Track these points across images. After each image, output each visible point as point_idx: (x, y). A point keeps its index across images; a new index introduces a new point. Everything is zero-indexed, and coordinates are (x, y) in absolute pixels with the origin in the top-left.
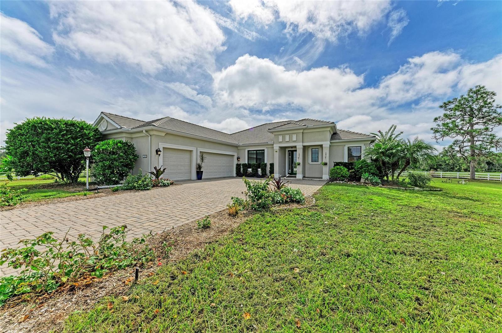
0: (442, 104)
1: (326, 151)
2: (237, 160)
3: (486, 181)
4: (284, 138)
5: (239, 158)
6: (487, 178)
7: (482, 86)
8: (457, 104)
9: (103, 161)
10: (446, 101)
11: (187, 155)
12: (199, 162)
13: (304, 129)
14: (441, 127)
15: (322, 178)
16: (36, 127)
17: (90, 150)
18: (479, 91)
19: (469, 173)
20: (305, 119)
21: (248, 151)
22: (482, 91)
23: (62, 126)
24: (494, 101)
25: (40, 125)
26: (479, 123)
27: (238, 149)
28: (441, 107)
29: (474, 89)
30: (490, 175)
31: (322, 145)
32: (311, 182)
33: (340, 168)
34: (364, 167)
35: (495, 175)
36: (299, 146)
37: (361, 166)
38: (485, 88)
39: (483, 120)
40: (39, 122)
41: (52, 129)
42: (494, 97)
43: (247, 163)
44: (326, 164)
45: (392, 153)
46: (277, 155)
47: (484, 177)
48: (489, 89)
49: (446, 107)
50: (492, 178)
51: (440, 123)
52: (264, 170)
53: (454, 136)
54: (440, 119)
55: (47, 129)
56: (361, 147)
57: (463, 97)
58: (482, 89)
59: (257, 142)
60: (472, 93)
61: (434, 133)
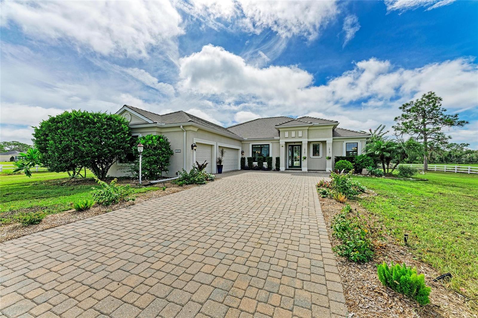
0: (401, 106)
1: (329, 146)
2: (242, 154)
3: (443, 172)
4: (290, 134)
5: (243, 152)
6: (434, 169)
7: (432, 92)
8: (413, 105)
9: (149, 156)
10: (405, 104)
11: (208, 150)
12: (219, 155)
13: (310, 126)
14: (401, 125)
15: (325, 171)
16: (77, 120)
17: (143, 146)
18: (430, 96)
19: (423, 165)
20: (305, 117)
21: (253, 145)
22: (432, 97)
23: (104, 120)
24: (440, 105)
25: (81, 118)
26: (430, 123)
27: (242, 144)
28: (401, 108)
29: (427, 95)
30: (437, 167)
31: (326, 141)
32: (315, 174)
33: (345, 162)
34: (365, 161)
35: (441, 167)
36: (305, 141)
37: (363, 160)
38: (435, 94)
39: (431, 121)
40: (80, 115)
41: (95, 123)
42: (441, 102)
43: (251, 157)
44: (330, 158)
45: (392, 150)
46: (283, 150)
47: (432, 169)
48: (438, 95)
49: (404, 108)
50: (438, 169)
51: (400, 122)
52: (270, 163)
53: (413, 134)
54: (400, 119)
55: (89, 123)
56: (357, 143)
57: (418, 101)
58: (433, 95)
59: (262, 137)
60: (425, 97)
61: (395, 130)
